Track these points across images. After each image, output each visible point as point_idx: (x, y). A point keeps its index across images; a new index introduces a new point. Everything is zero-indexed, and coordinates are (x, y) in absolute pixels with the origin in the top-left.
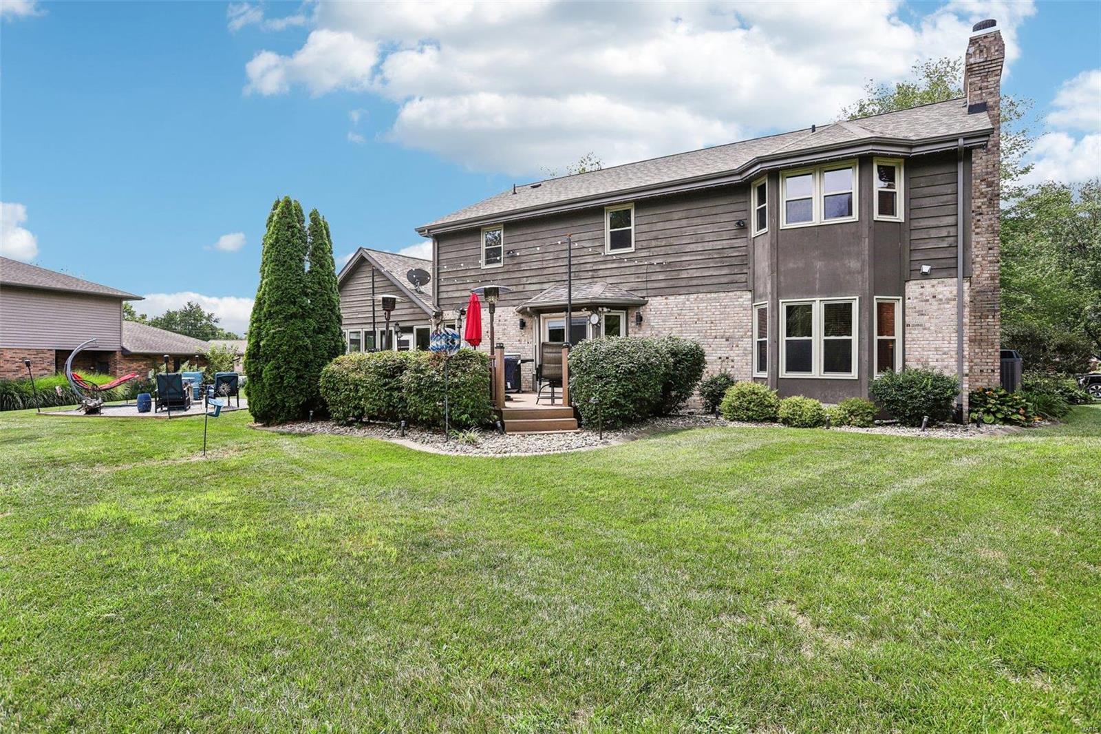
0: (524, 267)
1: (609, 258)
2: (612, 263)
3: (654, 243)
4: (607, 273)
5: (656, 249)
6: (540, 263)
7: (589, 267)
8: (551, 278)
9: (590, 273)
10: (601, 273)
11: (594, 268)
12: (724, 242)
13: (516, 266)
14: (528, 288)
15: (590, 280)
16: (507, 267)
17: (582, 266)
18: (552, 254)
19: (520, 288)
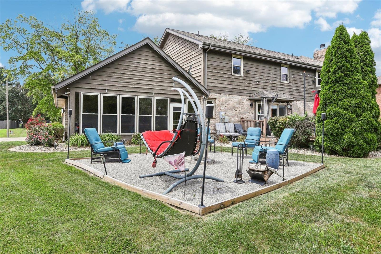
0: (251, 79)
1: (282, 84)
2: (282, 86)
3: (294, 82)
4: (281, 89)
5: (294, 84)
6: (258, 79)
7: (275, 85)
8: (262, 87)
9: (276, 88)
10: (279, 89)
11: (277, 86)
12: (310, 86)
13: (248, 78)
14: (253, 89)
15: (276, 91)
16: (244, 77)
17: (273, 84)
18: (263, 76)
19: (250, 89)
